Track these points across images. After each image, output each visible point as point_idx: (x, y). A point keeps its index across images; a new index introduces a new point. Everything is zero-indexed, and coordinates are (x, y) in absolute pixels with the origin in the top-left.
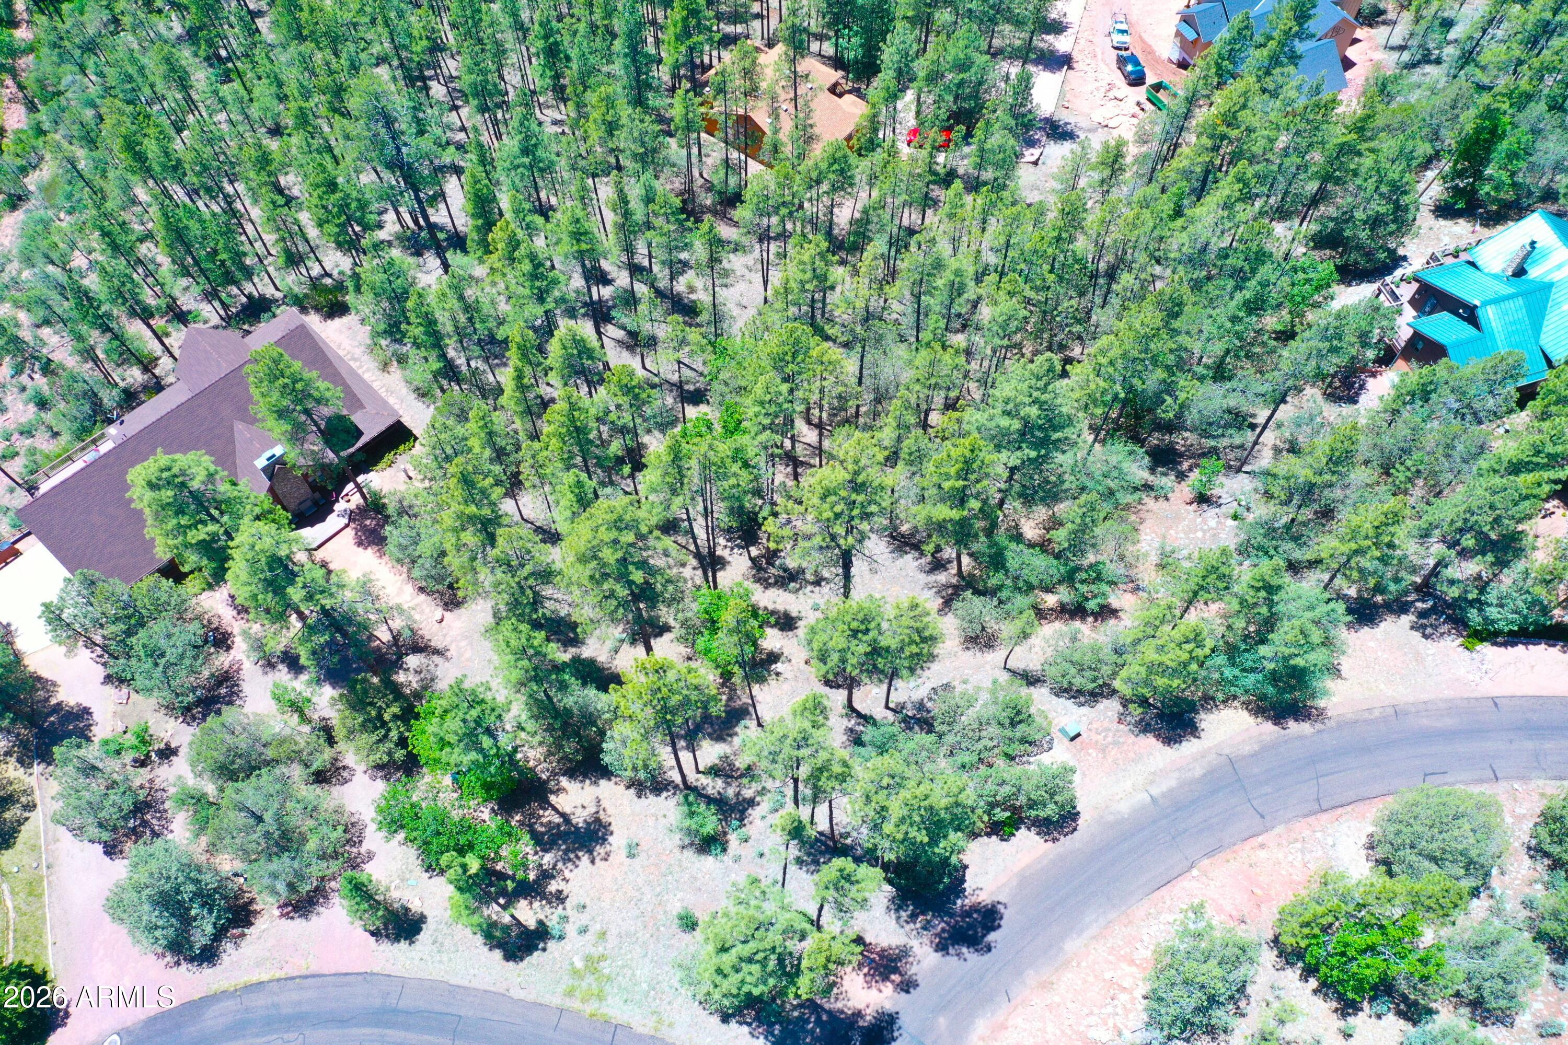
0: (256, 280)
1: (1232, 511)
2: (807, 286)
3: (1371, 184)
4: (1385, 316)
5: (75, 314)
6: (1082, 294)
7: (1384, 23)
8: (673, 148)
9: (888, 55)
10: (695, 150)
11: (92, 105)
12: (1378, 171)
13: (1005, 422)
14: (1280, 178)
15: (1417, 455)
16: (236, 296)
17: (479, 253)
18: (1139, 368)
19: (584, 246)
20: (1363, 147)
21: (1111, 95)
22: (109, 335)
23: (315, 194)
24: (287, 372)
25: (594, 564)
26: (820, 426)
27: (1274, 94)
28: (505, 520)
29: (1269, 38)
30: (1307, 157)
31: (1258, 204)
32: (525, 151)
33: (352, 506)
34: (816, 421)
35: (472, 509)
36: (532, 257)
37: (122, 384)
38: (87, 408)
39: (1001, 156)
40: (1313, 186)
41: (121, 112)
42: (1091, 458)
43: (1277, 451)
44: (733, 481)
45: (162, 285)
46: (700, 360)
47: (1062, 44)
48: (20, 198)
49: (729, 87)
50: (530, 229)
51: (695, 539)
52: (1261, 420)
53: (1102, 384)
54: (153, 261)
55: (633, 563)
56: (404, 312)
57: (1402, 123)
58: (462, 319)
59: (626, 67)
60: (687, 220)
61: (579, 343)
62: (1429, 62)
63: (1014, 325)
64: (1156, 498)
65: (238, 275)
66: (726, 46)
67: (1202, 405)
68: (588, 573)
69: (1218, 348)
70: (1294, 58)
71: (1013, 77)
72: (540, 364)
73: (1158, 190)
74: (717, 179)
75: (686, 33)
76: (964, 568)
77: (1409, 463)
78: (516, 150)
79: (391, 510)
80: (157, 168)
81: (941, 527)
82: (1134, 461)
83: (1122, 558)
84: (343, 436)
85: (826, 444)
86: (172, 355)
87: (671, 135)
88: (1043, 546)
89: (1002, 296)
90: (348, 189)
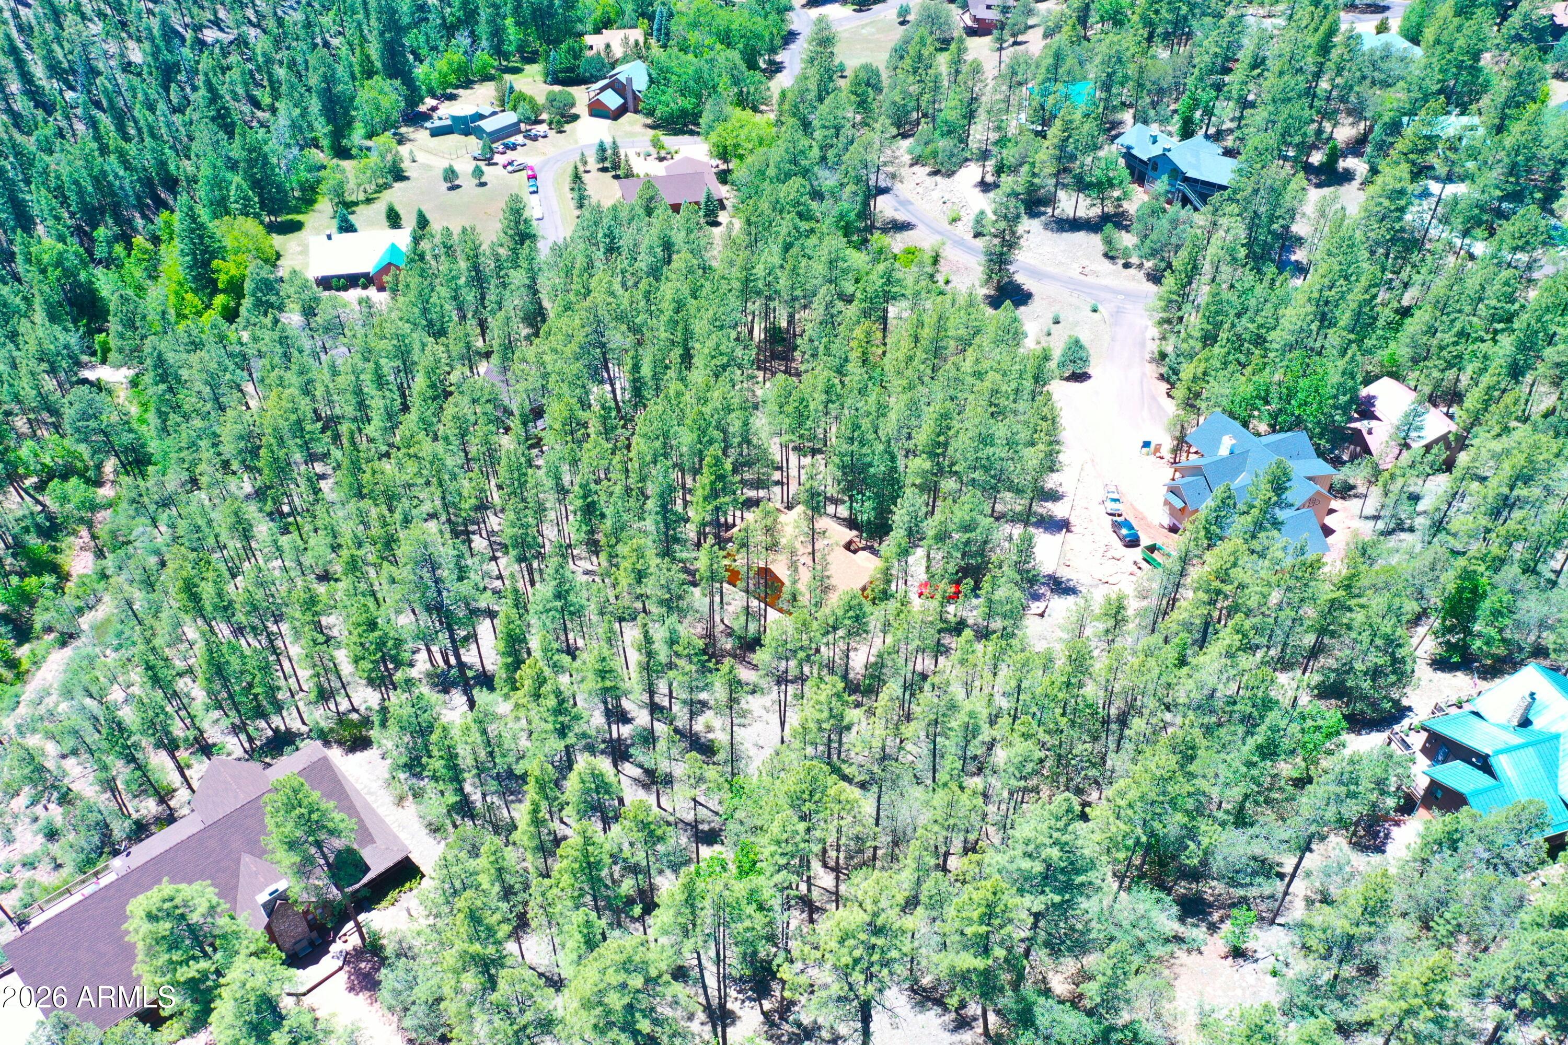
0: (285, 713)
1: (1270, 967)
2: (824, 726)
3: (1365, 637)
4: (1399, 764)
5: (105, 745)
6: (1095, 739)
7: (1356, 496)
8: (697, 597)
9: (900, 517)
10: (717, 599)
11: (157, 552)
12: (1371, 626)
13: (1026, 864)
14: (1278, 632)
15: (1454, 907)
16: (262, 730)
17: (506, 690)
18: (1158, 810)
19: (608, 684)
20: (1352, 602)
21: (1109, 555)
22: (132, 766)
23: (356, 633)
24: (305, 803)
25: (598, 1010)
26: (836, 870)
27: (1262, 555)
28: (509, 961)
29: (1251, 506)
30: (1301, 612)
31: (1260, 654)
32: (558, 596)
33: (349, 947)
34: (832, 863)
35: (477, 947)
36: (558, 693)
37: (135, 816)
38: (96, 840)
39: (1009, 607)
40: (1309, 639)
41: (185, 558)
42: (1117, 906)
43: (1310, 902)
44: (747, 923)
45: (192, 718)
46: (717, 798)
47: (1058, 510)
48: (71, 636)
49: (752, 542)
50: (557, 668)
51: (705, 987)
52: (1288, 869)
53: (1123, 827)
54: (187, 695)
55: (642, 1011)
56: (426, 746)
57: (1386, 583)
58: (482, 755)
59: (657, 523)
60: (709, 661)
61: (597, 777)
62: (1403, 530)
63: (1030, 767)
64: (1189, 951)
65: (269, 708)
66: (748, 508)
67: (1226, 851)
68: (593, 1021)
69: (1236, 793)
70: (1277, 524)
71: (1015, 537)
72: (556, 798)
73: (1161, 640)
74: (738, 625)
75: (715, 494)
76: (990, 1027)
77: (1448, 915)
78: (550, 594)
79: (389, 951)
80: (208, 608)
81: (964, 977)
82: (1163, 910)
83: (1158, 1016)
84: (351, 870)
85: (843, 888)
86: (190, 787)
87: (695, 584)
88: (1075, 1001)
89: (1016, 738)
90: (387, 628)
